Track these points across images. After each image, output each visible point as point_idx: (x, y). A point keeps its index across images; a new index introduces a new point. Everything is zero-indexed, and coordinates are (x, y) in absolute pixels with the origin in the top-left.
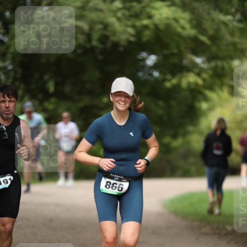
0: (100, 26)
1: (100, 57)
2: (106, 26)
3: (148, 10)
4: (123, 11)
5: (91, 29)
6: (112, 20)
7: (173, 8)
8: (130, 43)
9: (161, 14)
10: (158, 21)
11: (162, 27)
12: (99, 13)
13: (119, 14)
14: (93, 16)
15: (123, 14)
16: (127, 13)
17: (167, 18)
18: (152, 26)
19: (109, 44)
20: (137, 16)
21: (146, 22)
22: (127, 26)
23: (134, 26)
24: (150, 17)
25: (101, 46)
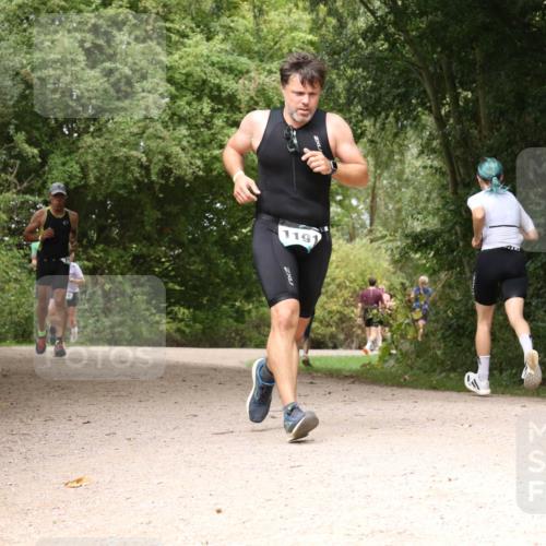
0: (161, 157)
2: (167, 157)
3: (220, 137)
4: (190, 139)
5: (150, 161)
8: (197, 178)
12: (160, 141)
13: (184, 143)
14: (153, 144)
15: (189, 142)
16: (193, 141)
20: (204, 145)
22: (193, 157)
23: (202, 157)
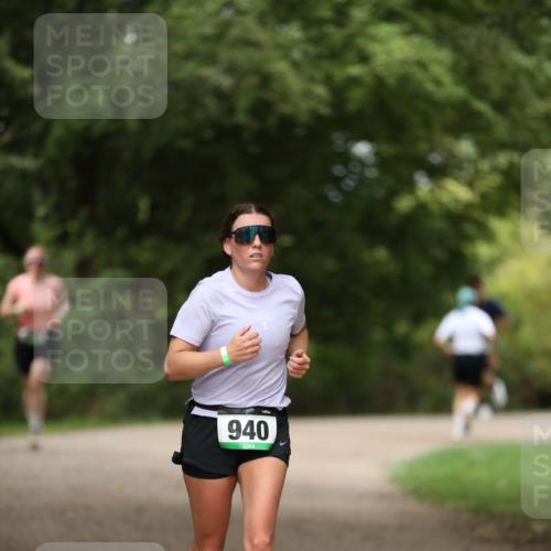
0: (253, 80)
1: (254, 149)
2: (266, 80)
6: (280, 67)
7: (416, 40)
9: (388, 53)
10: (381, 68)
11: (391, 81)
13: (296, 54)
14: (242, 56)
15: (306, 54)
17: (404, 62)
18: (369, 80)
19: (272, 121)
21: (355, 70)
22: (312, 80)
24: (364, 58)
25: (254, 125)
